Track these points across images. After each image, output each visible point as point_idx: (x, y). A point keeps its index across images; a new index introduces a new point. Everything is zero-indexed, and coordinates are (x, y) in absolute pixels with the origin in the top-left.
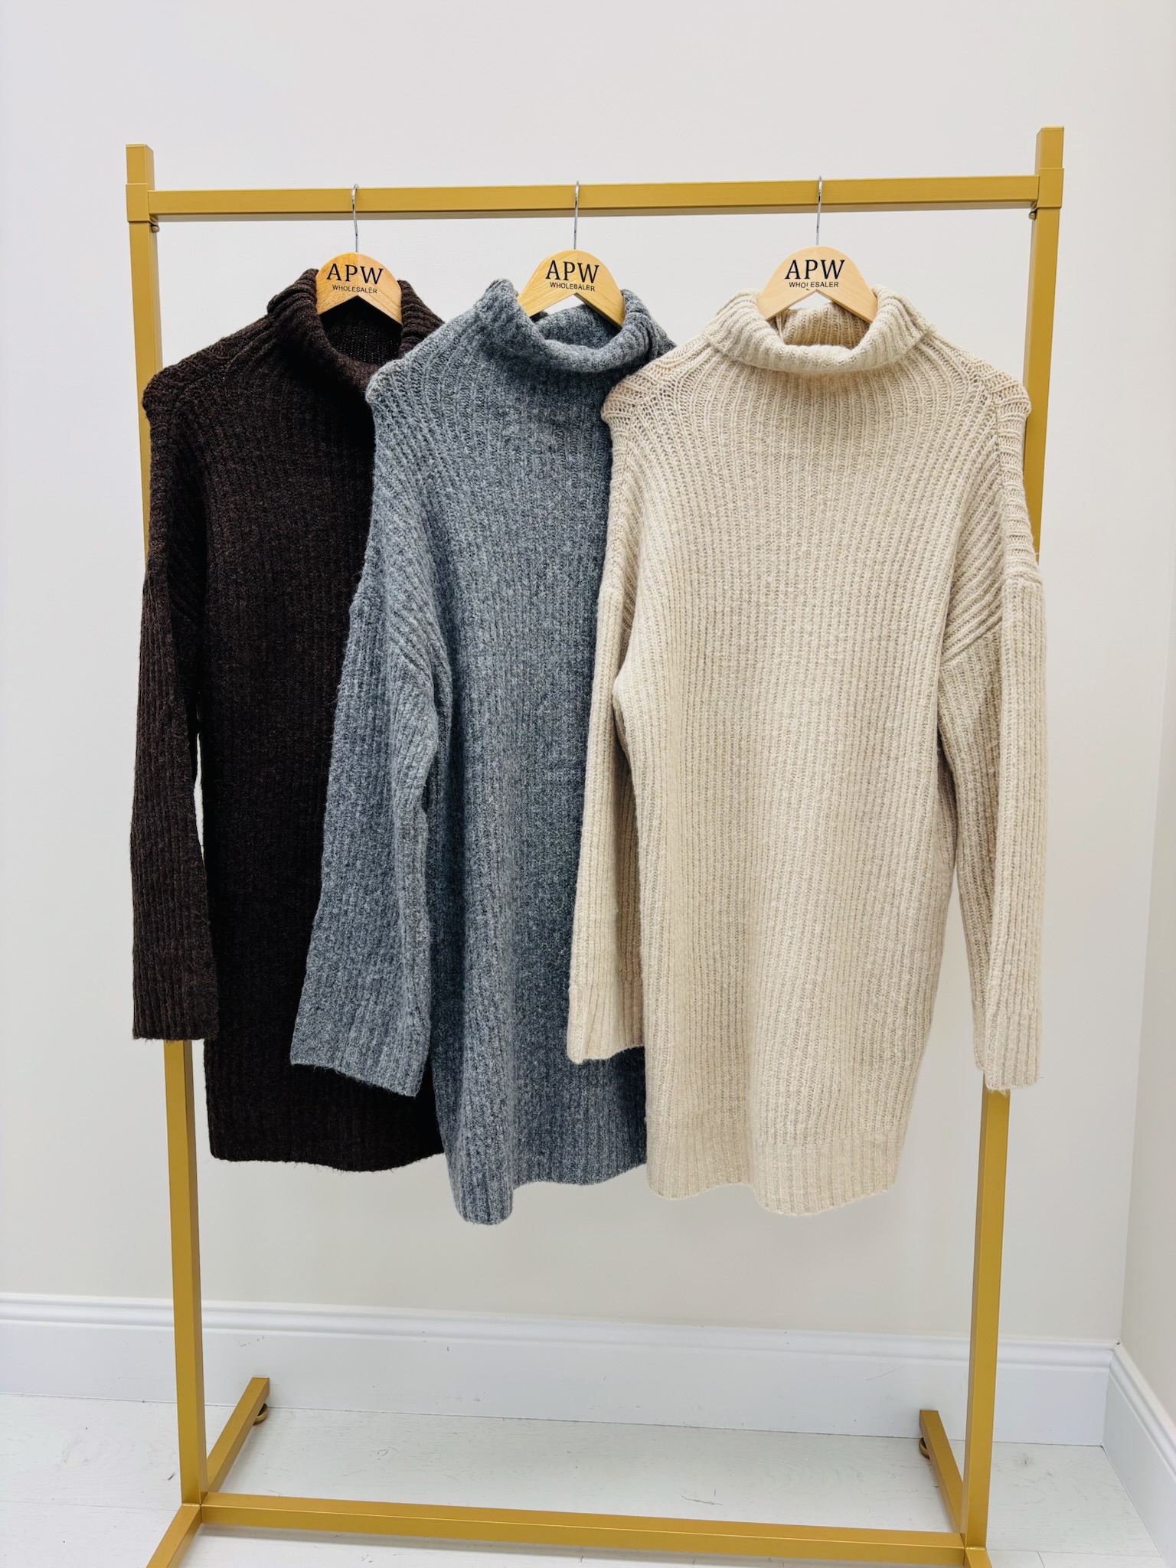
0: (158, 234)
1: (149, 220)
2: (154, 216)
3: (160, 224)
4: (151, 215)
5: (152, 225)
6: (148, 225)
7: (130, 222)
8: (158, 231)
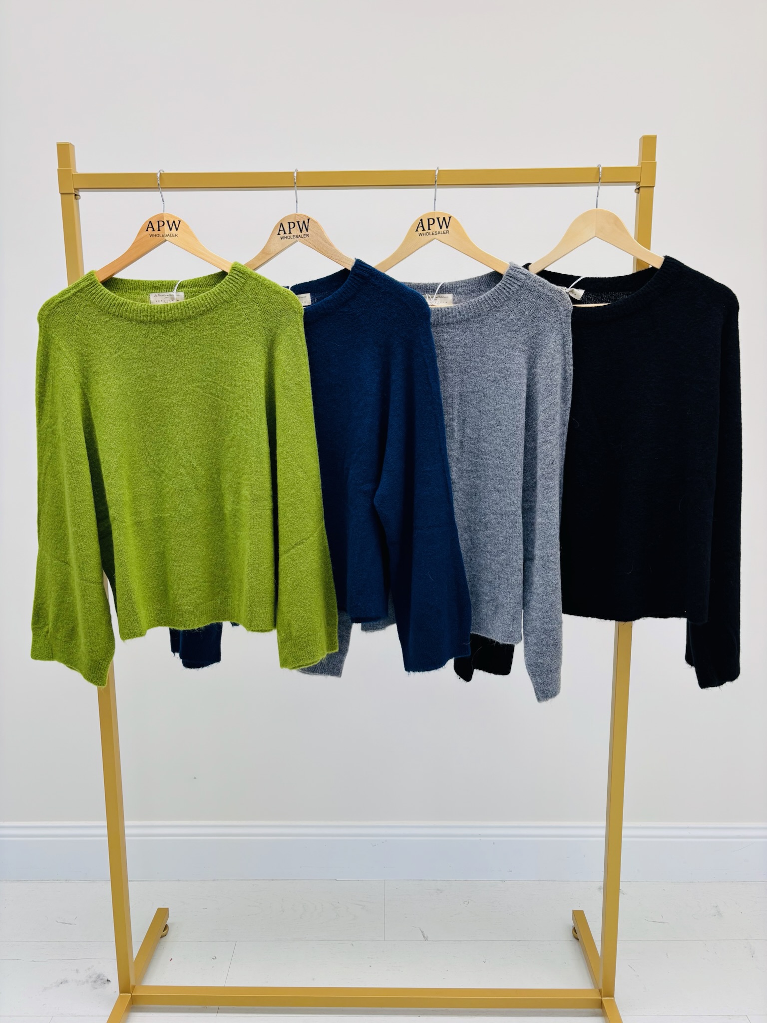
0: (79, 200)
1: (74, 192)
2: (77, 189)
3: (82, 194)
4: (75, 189)
5: (76, 195)
6: (73, 195)
7: (61, 193)
8: (80, 198)
